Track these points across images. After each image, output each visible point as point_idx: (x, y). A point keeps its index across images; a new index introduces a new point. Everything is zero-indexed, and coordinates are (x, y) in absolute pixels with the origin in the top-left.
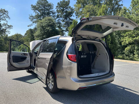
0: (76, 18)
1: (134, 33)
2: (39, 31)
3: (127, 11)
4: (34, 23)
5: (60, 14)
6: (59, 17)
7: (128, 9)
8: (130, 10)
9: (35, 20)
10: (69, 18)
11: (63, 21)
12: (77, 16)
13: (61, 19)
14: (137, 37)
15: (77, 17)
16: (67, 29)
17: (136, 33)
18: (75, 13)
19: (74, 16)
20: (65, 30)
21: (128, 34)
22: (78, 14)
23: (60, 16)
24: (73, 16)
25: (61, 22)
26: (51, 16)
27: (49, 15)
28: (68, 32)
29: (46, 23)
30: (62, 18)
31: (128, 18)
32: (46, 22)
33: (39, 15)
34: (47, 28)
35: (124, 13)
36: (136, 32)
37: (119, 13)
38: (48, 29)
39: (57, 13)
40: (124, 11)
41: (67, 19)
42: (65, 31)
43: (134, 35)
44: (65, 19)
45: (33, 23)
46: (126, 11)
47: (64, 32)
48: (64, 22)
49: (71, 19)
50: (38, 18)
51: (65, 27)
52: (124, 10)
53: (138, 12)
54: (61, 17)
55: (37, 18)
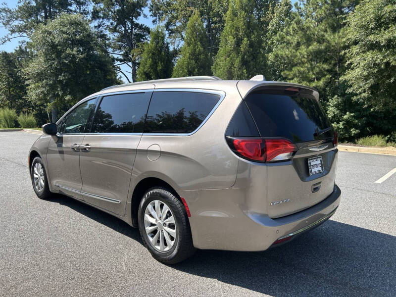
0: (154, 21)
1: (312, 69)
2: (42, 59)
3: (294, 10)
4: (17, 34)
5: (102, 7)
6: (99, 17)
7: (296, 5)
8: (302, 6)
9: (17, 23)
10: (132, 23)
11: (114, 30)
12: (155, 15)
13: (107, 23)
14: (318, 79)
15: (154, 18)
16: (126, 55)
17: (317, 70)
18: (149, 5)
19: (145, 16)
20: (121, 57)
21: (299, 72)
22: (158, 9)
23: (104, 15)
24: (142, 15)
25: (107, 32)
26: (71, 11)
27: (66, 8)
28: (130, 64)
29: (65, 33)
30: (111, 21)
31: (299, 28)
32: (65, 29)
33: (32, 7)
34: (68, 51)
35: (286, 15)
36: (317, 67)
37: (273, 13)
38: (74, 52)
39: (93, 4)
40: (285, 8)
41: (124, 24)
42: (121, 61)
43: (313, 74)
44: (117, 25)
45: (13, 31)
46: (290, 8)
47: (119, 63)
48: (117, 34)
49: (137, 25)
50: (30, 15)
51: (120, 49)
52: (287, 4)
53: (323, 11)
54: (106, 16)
55: (27, 18)
